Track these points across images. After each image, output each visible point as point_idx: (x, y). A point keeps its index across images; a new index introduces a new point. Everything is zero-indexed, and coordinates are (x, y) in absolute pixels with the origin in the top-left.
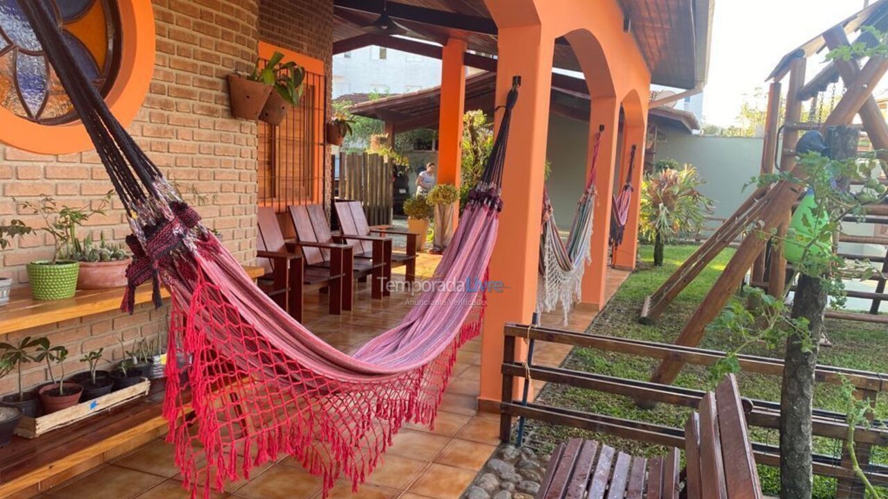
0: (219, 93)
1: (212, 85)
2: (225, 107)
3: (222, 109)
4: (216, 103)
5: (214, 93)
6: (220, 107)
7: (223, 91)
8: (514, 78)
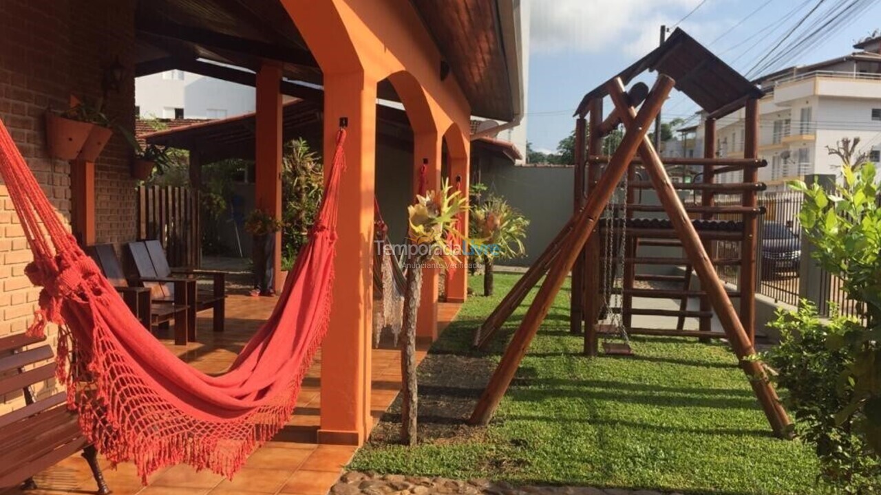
0: (32, 132)
1: (25, 124)
2: (37, 147)
3: (35, 149)
4: (28, 142)
5: (26, 131)
6: (32, 146)
7: (35, 130)
8: (341, 119)
